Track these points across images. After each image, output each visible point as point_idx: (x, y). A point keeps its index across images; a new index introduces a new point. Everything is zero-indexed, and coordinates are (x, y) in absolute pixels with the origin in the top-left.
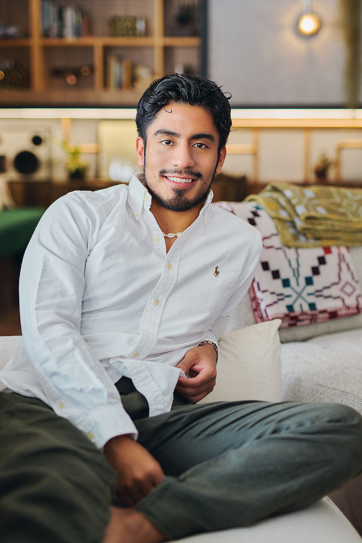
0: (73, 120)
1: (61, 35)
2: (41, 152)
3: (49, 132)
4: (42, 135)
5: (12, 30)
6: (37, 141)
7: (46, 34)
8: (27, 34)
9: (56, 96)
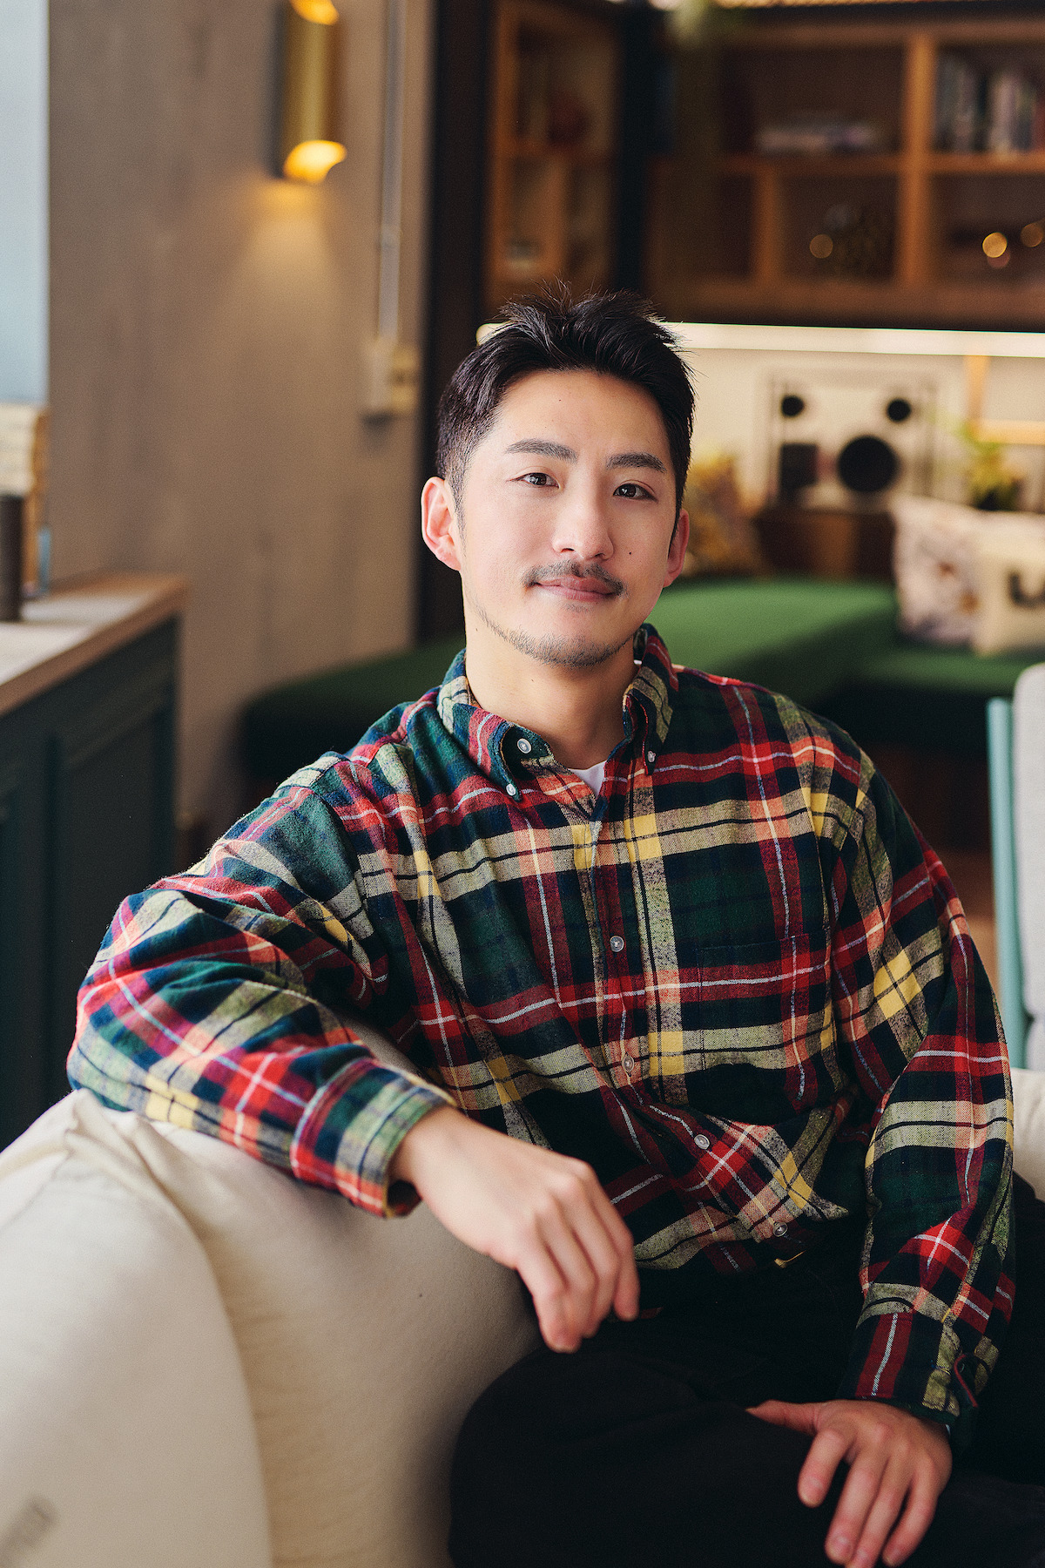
0: (995, 361)
1: (980, 144)
2: (906, 440)
3: (932, 388)
4: (912, 396)
5: (861, 135)
6: (899, 410)
7: (942, 142)
8: (895, 142)
9: (955, 299)
